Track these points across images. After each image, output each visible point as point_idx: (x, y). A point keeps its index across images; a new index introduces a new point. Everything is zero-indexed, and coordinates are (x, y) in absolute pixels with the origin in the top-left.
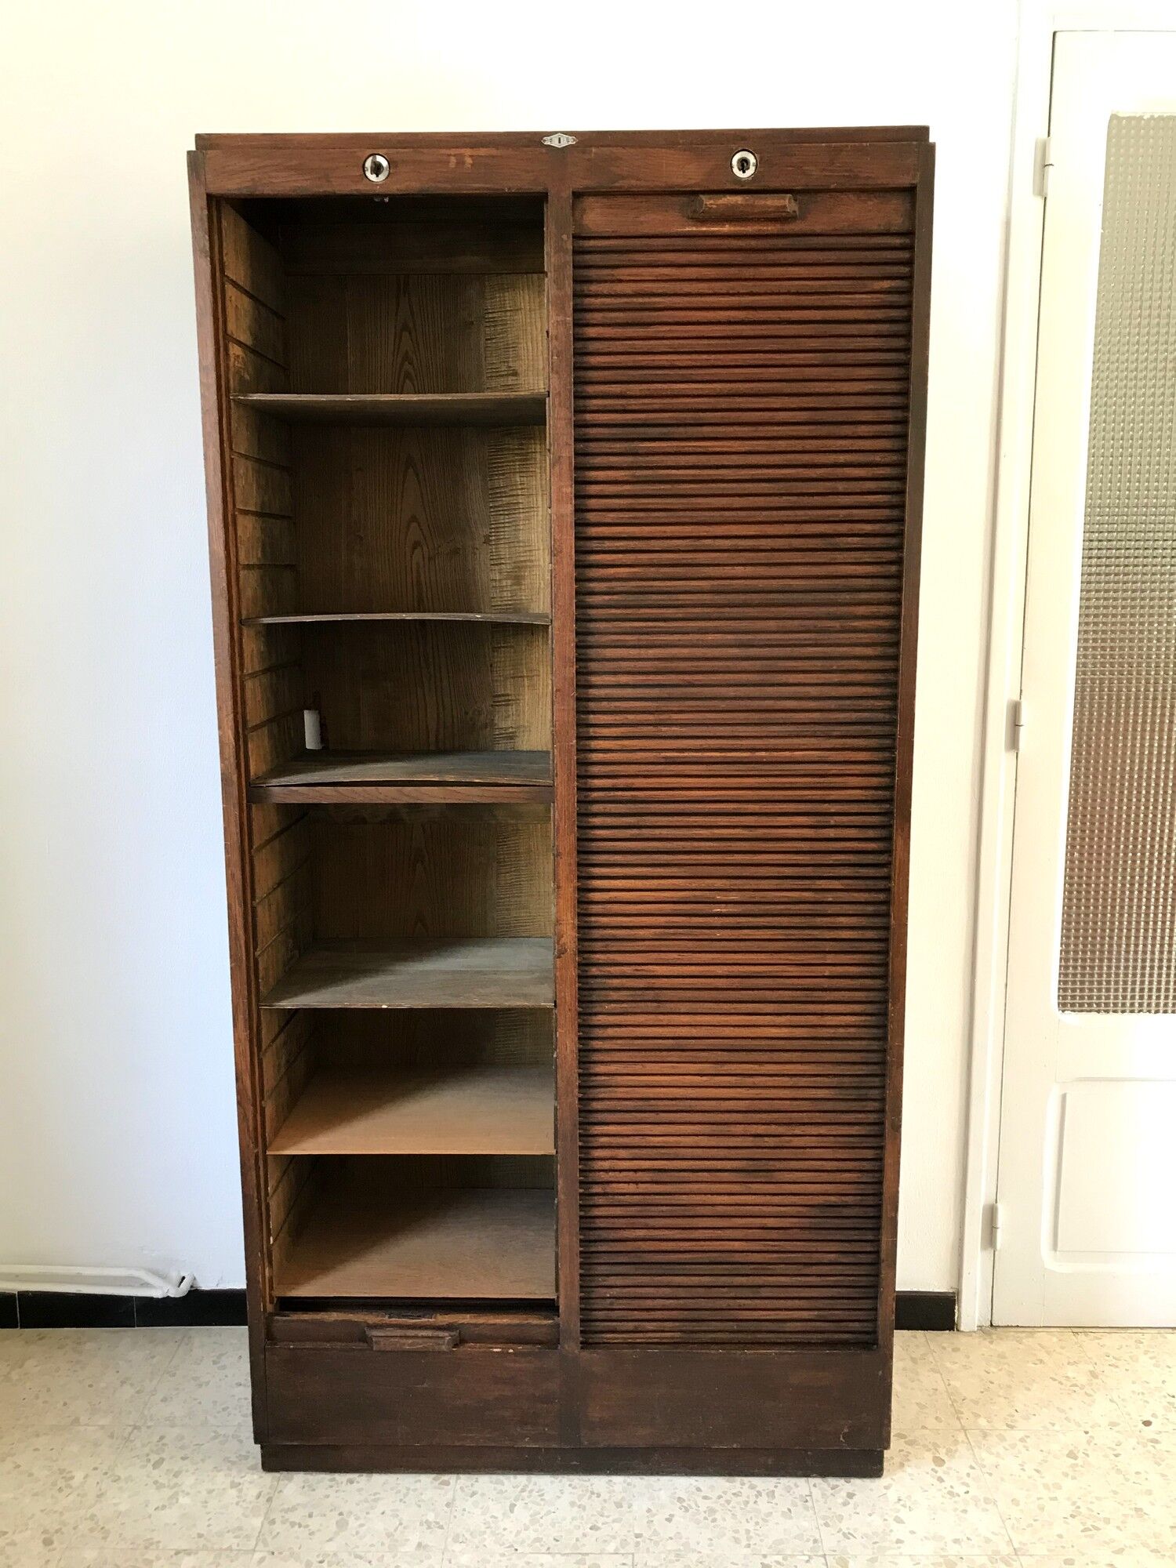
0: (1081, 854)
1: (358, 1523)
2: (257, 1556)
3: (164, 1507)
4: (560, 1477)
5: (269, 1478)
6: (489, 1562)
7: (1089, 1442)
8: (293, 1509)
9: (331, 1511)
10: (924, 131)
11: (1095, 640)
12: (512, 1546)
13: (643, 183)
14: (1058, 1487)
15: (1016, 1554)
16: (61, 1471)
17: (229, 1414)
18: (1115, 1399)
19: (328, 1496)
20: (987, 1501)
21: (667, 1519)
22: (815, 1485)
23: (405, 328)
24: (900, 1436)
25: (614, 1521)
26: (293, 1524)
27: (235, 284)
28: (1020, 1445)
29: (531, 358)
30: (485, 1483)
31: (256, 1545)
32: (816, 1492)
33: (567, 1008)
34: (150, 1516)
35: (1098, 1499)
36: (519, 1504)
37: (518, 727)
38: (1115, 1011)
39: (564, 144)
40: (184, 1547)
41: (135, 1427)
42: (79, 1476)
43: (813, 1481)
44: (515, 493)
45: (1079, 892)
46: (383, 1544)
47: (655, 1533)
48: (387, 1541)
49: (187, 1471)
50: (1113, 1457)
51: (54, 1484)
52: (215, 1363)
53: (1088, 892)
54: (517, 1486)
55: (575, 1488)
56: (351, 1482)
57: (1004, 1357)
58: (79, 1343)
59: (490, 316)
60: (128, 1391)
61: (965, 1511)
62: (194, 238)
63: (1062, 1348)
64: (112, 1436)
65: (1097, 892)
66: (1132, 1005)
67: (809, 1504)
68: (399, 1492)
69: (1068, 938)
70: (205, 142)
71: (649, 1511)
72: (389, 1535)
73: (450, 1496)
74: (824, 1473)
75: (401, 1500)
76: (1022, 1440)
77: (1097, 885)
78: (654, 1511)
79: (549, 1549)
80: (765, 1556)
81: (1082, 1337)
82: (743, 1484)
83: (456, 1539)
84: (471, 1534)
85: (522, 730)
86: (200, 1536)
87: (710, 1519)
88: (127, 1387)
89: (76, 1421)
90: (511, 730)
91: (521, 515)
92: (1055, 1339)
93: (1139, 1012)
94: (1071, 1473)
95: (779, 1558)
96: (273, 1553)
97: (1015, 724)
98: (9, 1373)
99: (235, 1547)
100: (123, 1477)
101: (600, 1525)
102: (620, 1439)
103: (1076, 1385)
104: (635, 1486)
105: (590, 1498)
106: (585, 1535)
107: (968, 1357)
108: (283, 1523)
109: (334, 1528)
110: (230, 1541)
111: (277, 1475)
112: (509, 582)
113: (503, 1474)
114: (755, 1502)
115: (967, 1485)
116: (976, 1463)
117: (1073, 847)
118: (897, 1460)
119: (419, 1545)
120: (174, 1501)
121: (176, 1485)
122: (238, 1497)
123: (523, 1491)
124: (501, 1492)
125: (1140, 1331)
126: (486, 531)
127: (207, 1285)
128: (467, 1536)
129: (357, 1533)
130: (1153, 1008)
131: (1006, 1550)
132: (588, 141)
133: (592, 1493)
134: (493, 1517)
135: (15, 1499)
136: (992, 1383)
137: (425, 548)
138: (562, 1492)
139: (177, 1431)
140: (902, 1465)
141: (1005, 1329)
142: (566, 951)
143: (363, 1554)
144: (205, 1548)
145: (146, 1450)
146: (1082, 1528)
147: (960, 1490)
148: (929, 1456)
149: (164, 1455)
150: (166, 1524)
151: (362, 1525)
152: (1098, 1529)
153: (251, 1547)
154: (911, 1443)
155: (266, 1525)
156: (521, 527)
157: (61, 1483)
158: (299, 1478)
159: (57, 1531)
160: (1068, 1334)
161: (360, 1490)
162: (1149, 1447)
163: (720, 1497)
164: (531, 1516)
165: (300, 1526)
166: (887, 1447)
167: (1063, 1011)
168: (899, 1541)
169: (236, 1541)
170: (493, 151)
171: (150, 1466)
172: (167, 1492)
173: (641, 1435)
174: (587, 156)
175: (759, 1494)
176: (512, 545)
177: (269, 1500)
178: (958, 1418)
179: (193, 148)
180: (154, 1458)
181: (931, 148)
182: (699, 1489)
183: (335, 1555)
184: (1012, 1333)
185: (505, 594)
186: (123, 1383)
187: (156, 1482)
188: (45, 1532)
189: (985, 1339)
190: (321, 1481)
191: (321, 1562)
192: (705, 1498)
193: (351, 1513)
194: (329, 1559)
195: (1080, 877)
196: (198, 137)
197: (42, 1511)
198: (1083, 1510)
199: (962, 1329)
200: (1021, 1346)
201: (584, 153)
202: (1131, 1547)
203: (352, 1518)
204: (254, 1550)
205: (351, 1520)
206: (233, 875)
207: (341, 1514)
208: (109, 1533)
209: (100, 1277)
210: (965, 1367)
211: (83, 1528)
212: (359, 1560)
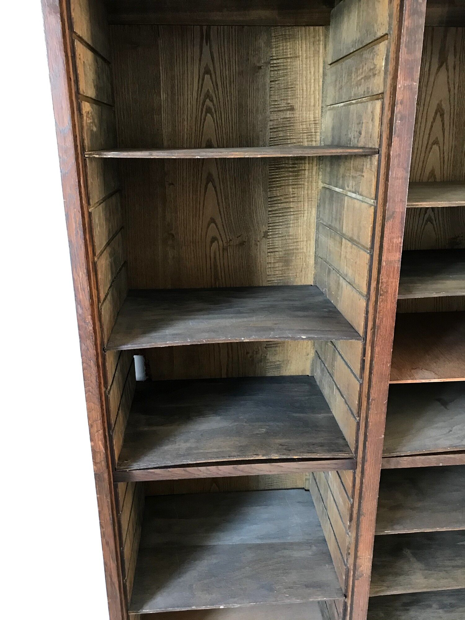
23: (207, 72)
27: (81, 39)
29: (305, 96)
33: (360, 609)
37: (283, 361)
44: (287, 200)
59: (275, 62)
85: (285, 362)
90: (278, 363)
91: (292, 217)
112: (281, 264)
126: (264, 228)
137: (220, 242)
142: (363, 575)
156: (291, 225)
176: (284, 238)
185: (277, 272)
206: (107, 543)
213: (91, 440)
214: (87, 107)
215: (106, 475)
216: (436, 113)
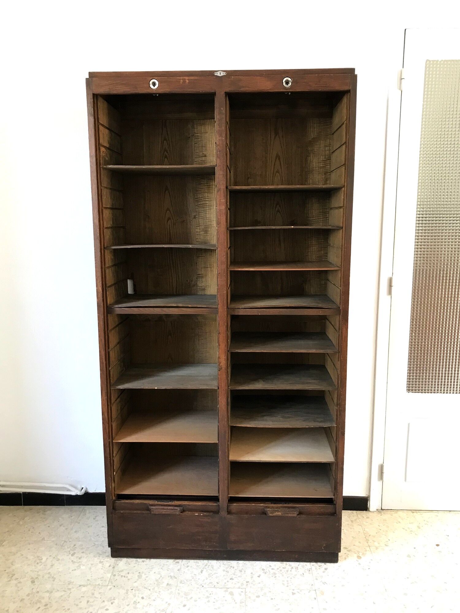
0: (415, 334)
1: (146, 576)
2: (109, 587)
3: (75, 570)
4: (220, 561)
5: (113, 560)
6: (193, 590)
7: (415, 552)
8: (122, 571)
9: (136, 572)
10: (353, 70)
11: (420, 254)
12: (201, 585)
13: (251, 89)
14: (403, 567)
16: (38, 557)
17: (99, 537)
18: (426, 536)
19: (135, 567)
20: (376, 572)
21: (258, 576)
22: (313, 565)
23: (165, 139)
24: (345, 548)
25: (239, 577)
26: (122, 576)
27: (103, 125)
28: (390, 552)
29: (211, 150)
30: (192, 563)
31: (109, 583)
32: (313, 568)
33: (222, 389)
34: (70, 573)
36: (205, 570)
37: (206, 286)
38: (428, 393)
39: (222, 75)
40: (83, 584)
41: (65, 541)
42: (44, 559)
43: (312, 564)
44: (205, 200)
45: (414, 348)
46: (154, 584)
47: (254, 581)
48: (156, 583)
49: (84, 557)
50: (424, 557)
51: (35, 561)
52: (94, 519)
53: (418, 348)
54: (204, 564)
55: (225, 565)
56: (143, 562)
57: (386, 521)
58: (45, 512)
59: (196, 135)
60: (62, 529)
61: (368, 575)
62: (88, 109)
63: (408, 517)
64: (56, 544)
65: (421, 348)
66: (434, 390)
67: (311, 572)
68: (161, 565)
69: (410, 365)
70: (92, 75)
71: (252, 573)
72: (157, 580)
73: (179, 567)
74: (316, 561)
75: (161, 569)
76: (390, 550)
77: (422, 345)
78: (254, 573)
79: (215, 586)
80: (293, 590)
81: (415, 514)
82: (287, 564)
83: (181, 582)
84: (187, 580)
85: (207, 287)
86: (88, 580)
87: (274, 576)
88: (62, 527)
89: (43, 539)
90: (203, 287)
91: (208, 208)
92: (405, 514)
93: (437, 393)
94: (408, 562)
95: (299, 591)
96: (115, 586)
97: (390, 286)
98: (19, 522)
99: (101, 584)
100: (60, 559)
101: (233, 578)
102: (241, 548)
103: (412, 531)
104: (247, 565)
105: (230, 568)
106: (228, 582)
107: (372, 520)
108: (118, 576)
109: (137, 578)
110: (99, 582)
111: (116, 559)
112: (203, 233)
113: (199, 560)
114: (291, 571)
115: (369, 566)
116: (373, 558)
117: (412, 331)
118: (344, 557)
119: (168, 584)
120: (79, 567)
121: (79, 562)
122: (102, 566)
123: (206, 566)
124: (198, 566)
125: (437, 512)
126: (195, 214)
127: (91, 491)
128: (185, 581)
129: (145, 579)
130: (442, 391)
132: (230, 74)
133: (231, 567)
134: (195, 575)
135: (21, 566)
136: (380, 530)
137: (172, 220)
138: (220, 566)
139: (80, 543)
140: (345, 559)
141: (387, 511)
142: (222, 368)
143: (147, 587)
144: (90, 584)
145: (69, 549)
146: (411, 582)
147: (367, 568)
148: (355, 555)
149: (75, 551)
150: (76, 576)
151: (147, 577)
152: (417, 582)
153: (107, 584)
154: (349, 551)
155: (112, 576)
156: (207, 213)
157: (38, 561)
158: (124, 560)
159: (37, 578)
160: (410, 513)
161: (146, 565)
162: (438, 554)
163: (278, 569)
164: (209, 574)
165: (124, 577)
166: (340, 552)
167: (409, 392)
168: (343, 585)
169: (101, 582)
170: (196, 78)
171: (70, 556)
172: (77, 565)
173: (249, 546)
174: (230, 79)
175: (292, 568)
176: (204, 219)
177: (114, 568)
178: (367, 542)
179: (88, 78)
180: (72, 552)
181: (356, 76)
182: (270, 566)
183: (137, 587)
184: (389, 512)
185: (201, 237)
186: (60, 526)
187: (72, 561)
188: (32, 578)
189: (379, 514)
190: (132, 561)
191: (132, 590)
192: (273, 569)
193: (143, 572)
194: (135, 588)
195: (415, 343)
196: (90, 73)
197: (31, 571)
198: (412, 576)
199: (370, 510)
200: (392, 517)
201: (229, 78)
203: (144, 574)
204: (108, 585)
205: (143, 575)
206: (101, 340)
207: (139, 573)
208: (55, 578)
209: (52, 487)
210: (371, 524)
211: (46, 576)
212: (146, 589)
213: (97, 286)
214: (103, 149)
215: (102, 305)
216: (276, 158)
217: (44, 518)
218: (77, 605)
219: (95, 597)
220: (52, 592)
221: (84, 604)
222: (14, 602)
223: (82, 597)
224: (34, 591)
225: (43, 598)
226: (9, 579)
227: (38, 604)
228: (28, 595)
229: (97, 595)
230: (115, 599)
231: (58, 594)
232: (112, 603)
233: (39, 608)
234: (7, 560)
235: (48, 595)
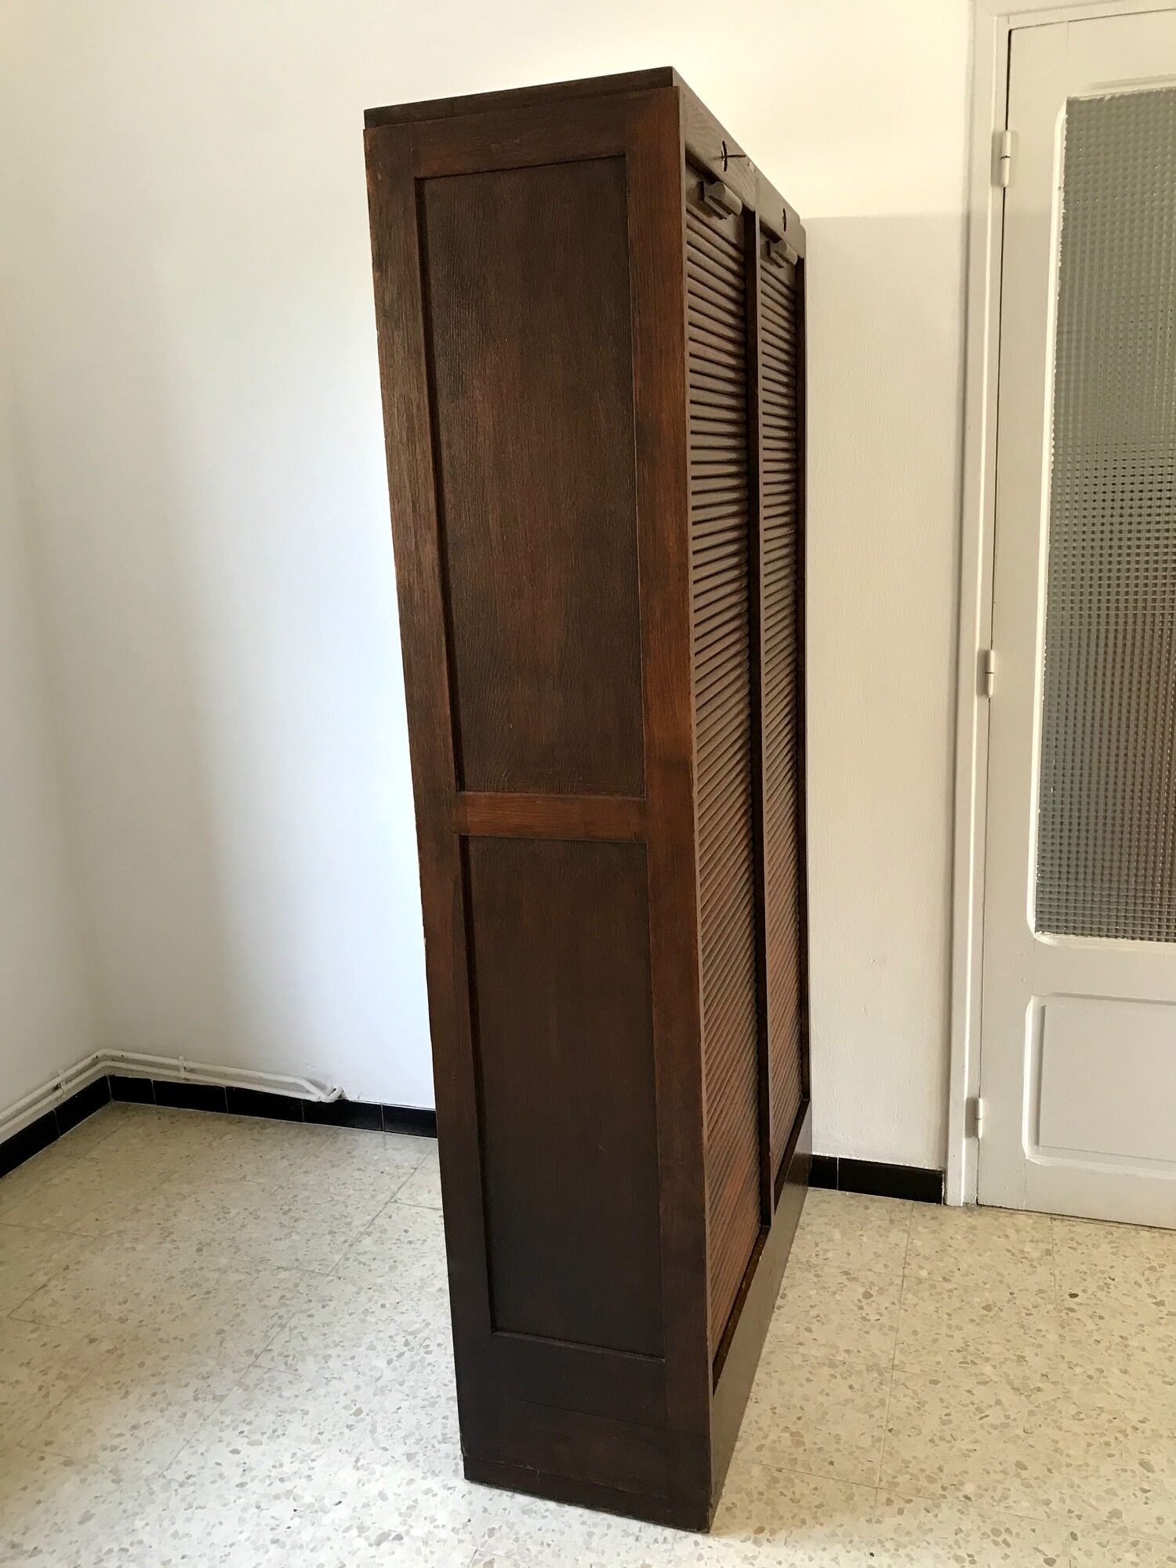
2: (329, 1278)
3: (281, 1239)
7: (1009, 1301)
8: (365, 1253)
14: (960, 1328)
15: (893, 1369)
16: (223, 1208)
18: (1057, 1272)
20: (891, 1328)
26: (360, 1263)
28: (945, 1296)
34: (269, 1244)
35: (989, 1342)
40: (284, 1266)
41: (280, 1187)
42: (234, 1212)
50: (1024, 1315)
51: (216, 1215)
57: (975, 1229)
58: (263, 1128)
60: (285, 1163)
61: (867, 1333)
63: (1033, 1228)
64: (263, 1191)
76: (950, 1291)
81: (1057, 1222)
86: (297, 1260)
88: (284, 1160)
92: (1031, 1221)
94: (977, 1321)
97: (985, 672)
100: (261, 1217)
103: (1027, 1258)
107: (942, 1225)
108: (354, 1260)
109: (387, 1269)
110: (315, 1266)
115: (881, 1315)
116: (899, 1301)
121: (293, 1227)
125: (1116, 1224)
127: (352, 1097)
131: (884, 1363)
135: (189, 1221)
136: (950, 1246)
139: (306, 1193)
141: (988, 1208)
143: (399, 1288)
144: (297, 1268)
145: (283, 1202)
146: (962, 1360)
147: (873, 1317)
150: (278, 1250)
152: (975, 1364)
154: (852, 1279)
155: (342, 1260)
157: (221, 1216)
159: (209, 1244)
160: (1047, 1219)
162: (1063, 1314)
167: (1041, 932)
168: (801, 1344)
171: (281, 1214)
172: (286, 1230)
177: (351, 1246)
178: (904, 1268)
180: (286, 1208)
183: (381, 1285)
184: (993, 1212)
186: (283, 1158)
188: (200, 1243)
189: (966, 1213)
191: (370, 1288)
194: (375, 1287)
197: (203, 1231)
198: (971, 1349)
199: (945, 1203)
200: (996, 1223)
202: (996, 1382)
203: (402, 1265)
204: (329, 1275)
207: (395, 1261)
208: (240, 1250)
209: (276, 1081)
210: (934, 1232)
211: (225, 1244)
212: (394, 1292)
217: (258, 1141)
218: (261, 1301)
219: (298, 1292)
220: (225, 1272)
221: (273, 1301)
222: (155, 1281)
223: (275, 1287)
224: (196, 1266)
225: (207, 1280)
226: (160, 1240)
227: (195, 1289)
228: (183, 1272)
229: (302, 1288)
230: (331, 1300)
231: (233, 1277)
232: (323, 1307)
233: (195, 1295)
234: (168, 1206)
235: (217, 1275)
